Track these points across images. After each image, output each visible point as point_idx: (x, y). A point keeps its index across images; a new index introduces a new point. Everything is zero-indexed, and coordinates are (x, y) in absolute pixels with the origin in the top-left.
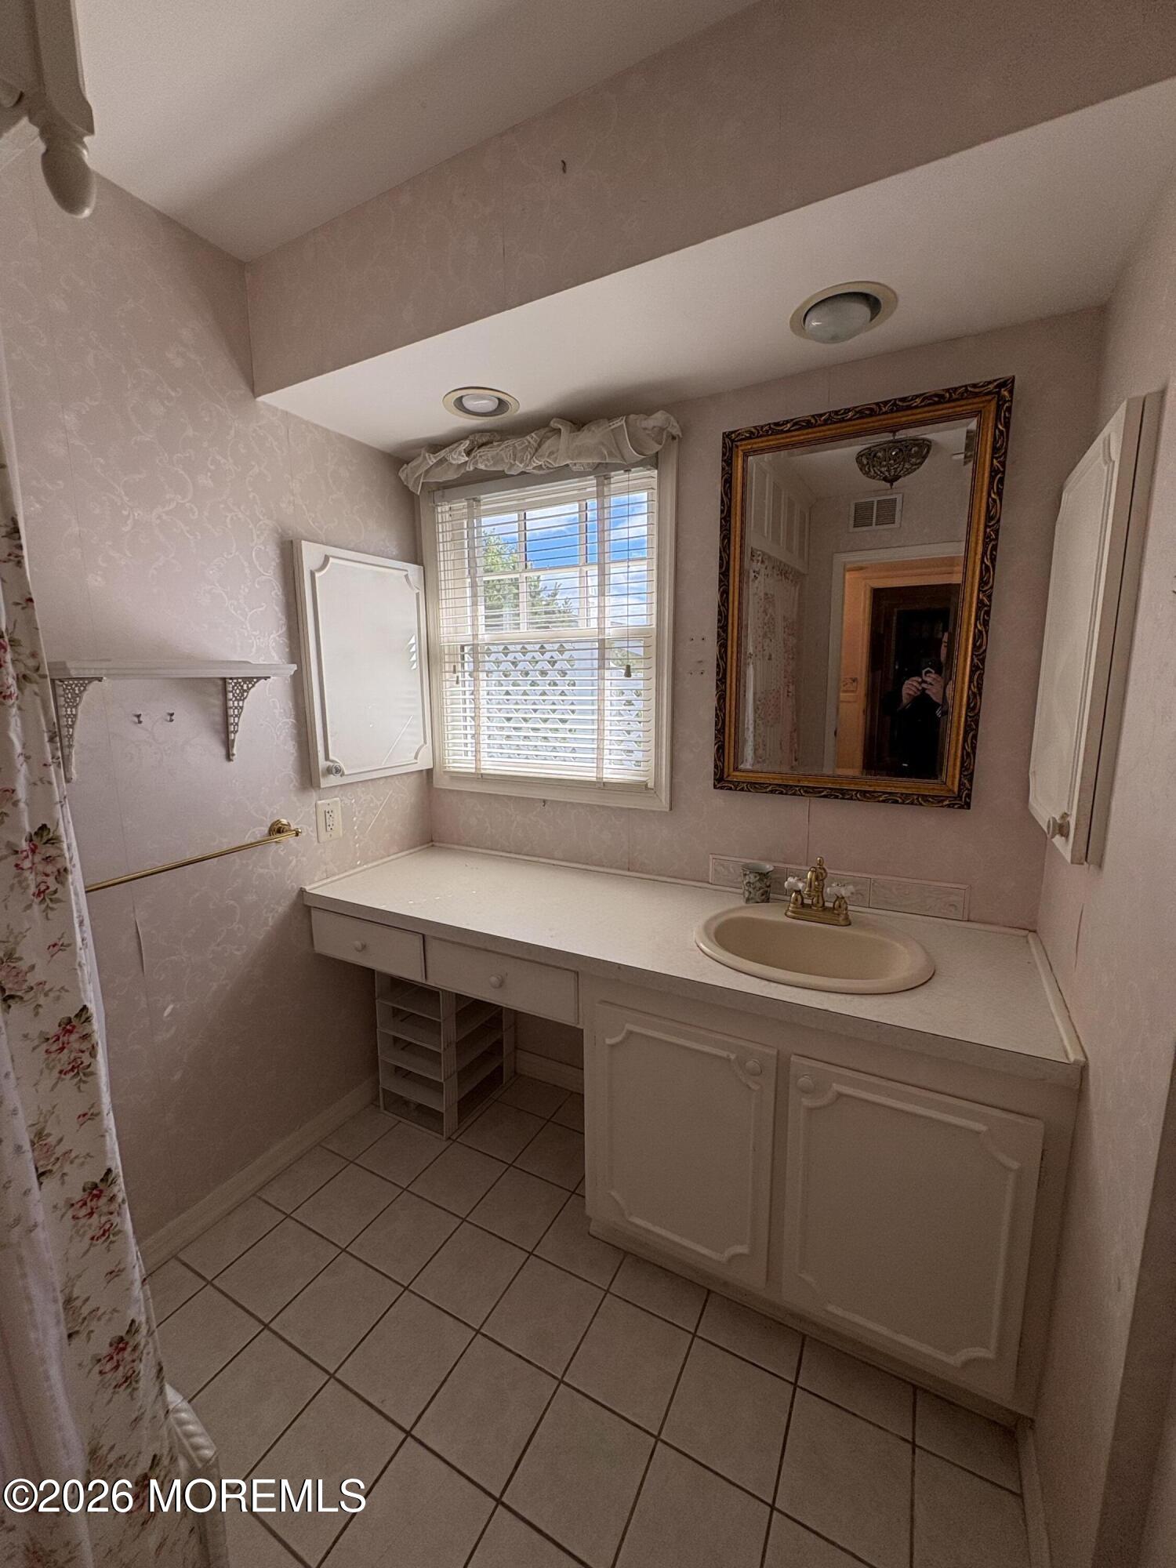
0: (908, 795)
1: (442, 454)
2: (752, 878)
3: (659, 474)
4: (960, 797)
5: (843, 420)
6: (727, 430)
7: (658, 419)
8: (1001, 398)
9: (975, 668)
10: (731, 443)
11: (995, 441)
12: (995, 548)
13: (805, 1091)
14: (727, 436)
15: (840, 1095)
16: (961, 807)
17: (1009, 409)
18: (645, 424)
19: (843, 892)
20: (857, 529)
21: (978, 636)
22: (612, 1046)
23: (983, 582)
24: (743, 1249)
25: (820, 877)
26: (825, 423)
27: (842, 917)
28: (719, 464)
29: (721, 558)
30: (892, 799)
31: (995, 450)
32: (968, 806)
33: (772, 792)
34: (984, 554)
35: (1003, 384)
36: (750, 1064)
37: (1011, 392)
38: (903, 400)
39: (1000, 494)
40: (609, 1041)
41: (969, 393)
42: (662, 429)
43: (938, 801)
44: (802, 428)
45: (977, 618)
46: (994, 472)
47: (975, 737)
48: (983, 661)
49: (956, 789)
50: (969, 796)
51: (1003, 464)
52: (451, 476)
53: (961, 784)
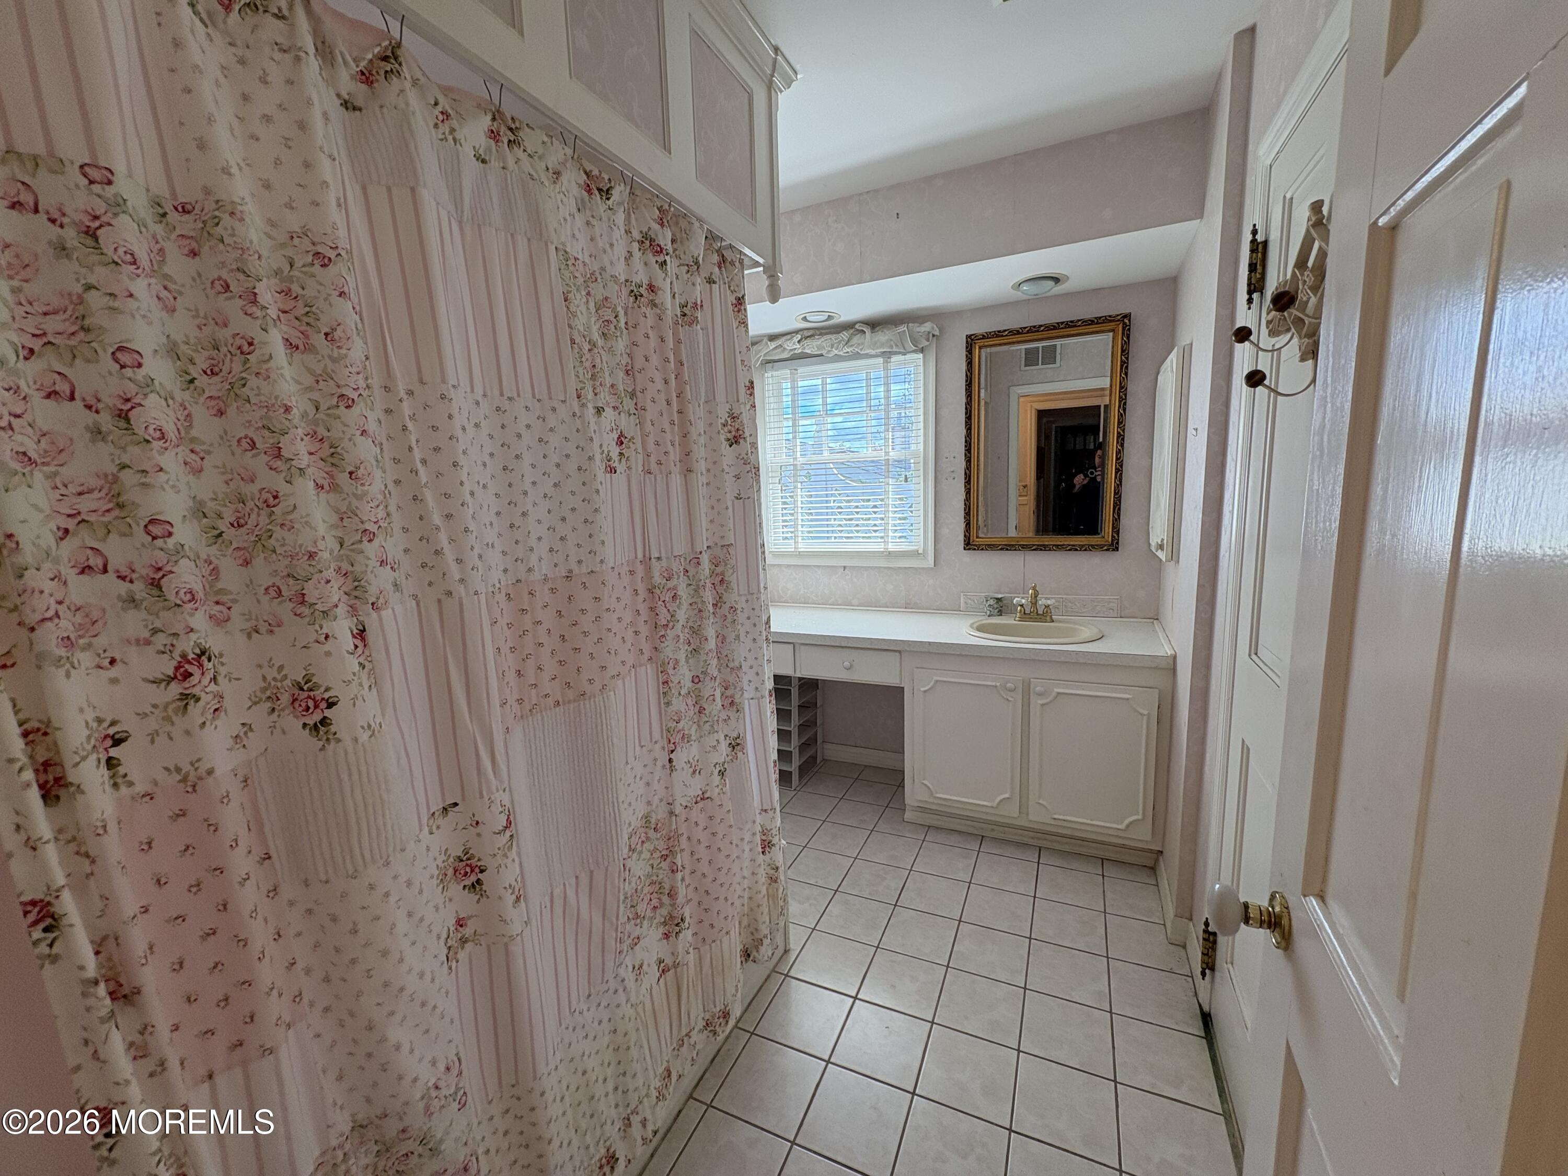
0: (1083, 546)
1: (779, 342)
2: (992, 602)
3: (924, 357)
4: (1112, 544)
5: (1038, 331)
6: (969, 333)
7: (927, 327)
8: (1124, 323)
9: (1117, 470)
10: (971, 341)
11: (1122, 347)
12: (1125, 404)
13: (1040, 694)
14: (968, 337)
15: (1059, 693)
16: (1113, 550)
17: (1129, 330)
18: (918, 329)
19: (1049, 602)
20: (1028, 368)
21: (1119, 452)
22: (925, 692)
23: (1119, 423)
24: (1007, 796)
25: (1036, 595)
26: (1028, 332)
27: (1048, 618)
28: (964, 353)
29: (966, 408)
30: (1074, 549)
31: (1123, 351)
32: (1117, 549)
33: (1001, 549)
34: (1119, 407)
35: (1125, 316)
36: (1009, 685)
37: (1129, 320)
38: (1072, 322)
39: (1126, 374)
40: (923, 689)
41: (1107, 320)
42: (929, 333)
43: (1100, 547)
44: (1015, 334)
45: (1117, 442)
46: (1123, 363)
47: (1119, 509)
48: (1121, 466)
49: (1110, 540)
50: (1117, 543)
51: (1127, 358)
52: (785, 355)
53: (1113, 536)
